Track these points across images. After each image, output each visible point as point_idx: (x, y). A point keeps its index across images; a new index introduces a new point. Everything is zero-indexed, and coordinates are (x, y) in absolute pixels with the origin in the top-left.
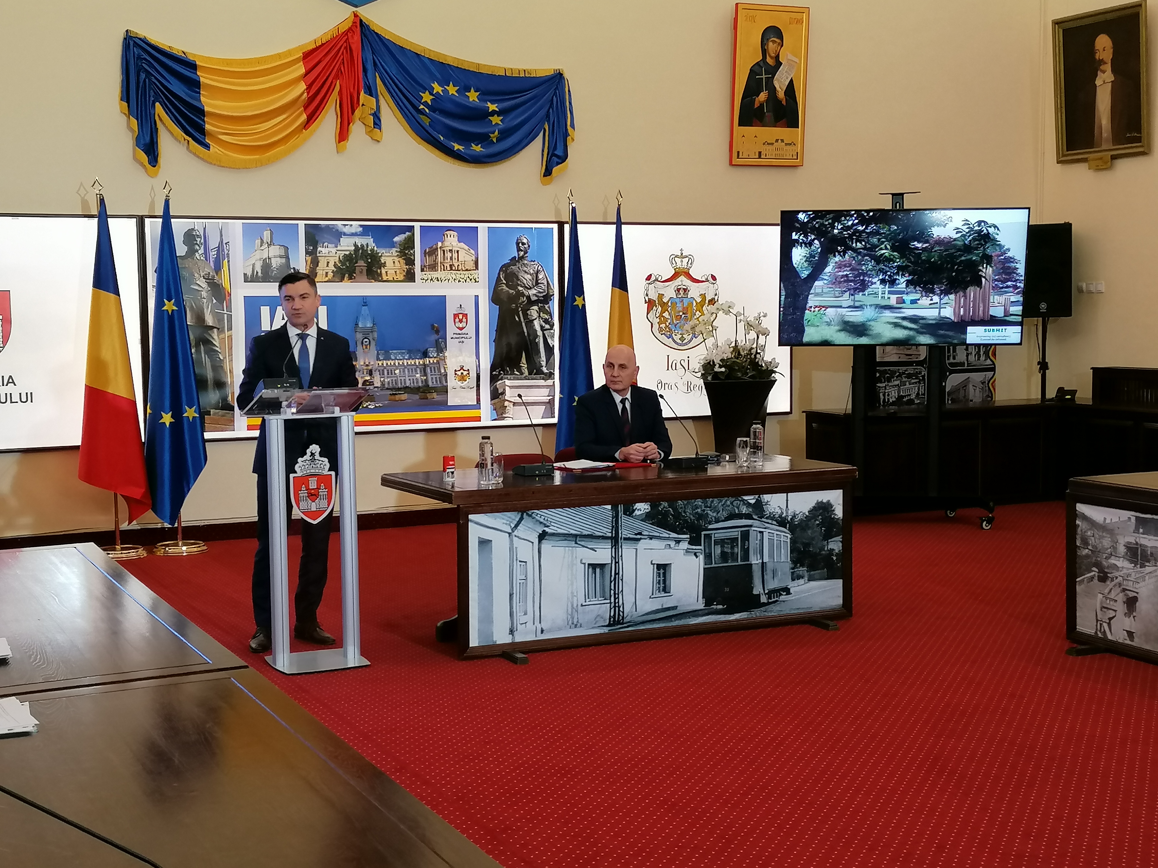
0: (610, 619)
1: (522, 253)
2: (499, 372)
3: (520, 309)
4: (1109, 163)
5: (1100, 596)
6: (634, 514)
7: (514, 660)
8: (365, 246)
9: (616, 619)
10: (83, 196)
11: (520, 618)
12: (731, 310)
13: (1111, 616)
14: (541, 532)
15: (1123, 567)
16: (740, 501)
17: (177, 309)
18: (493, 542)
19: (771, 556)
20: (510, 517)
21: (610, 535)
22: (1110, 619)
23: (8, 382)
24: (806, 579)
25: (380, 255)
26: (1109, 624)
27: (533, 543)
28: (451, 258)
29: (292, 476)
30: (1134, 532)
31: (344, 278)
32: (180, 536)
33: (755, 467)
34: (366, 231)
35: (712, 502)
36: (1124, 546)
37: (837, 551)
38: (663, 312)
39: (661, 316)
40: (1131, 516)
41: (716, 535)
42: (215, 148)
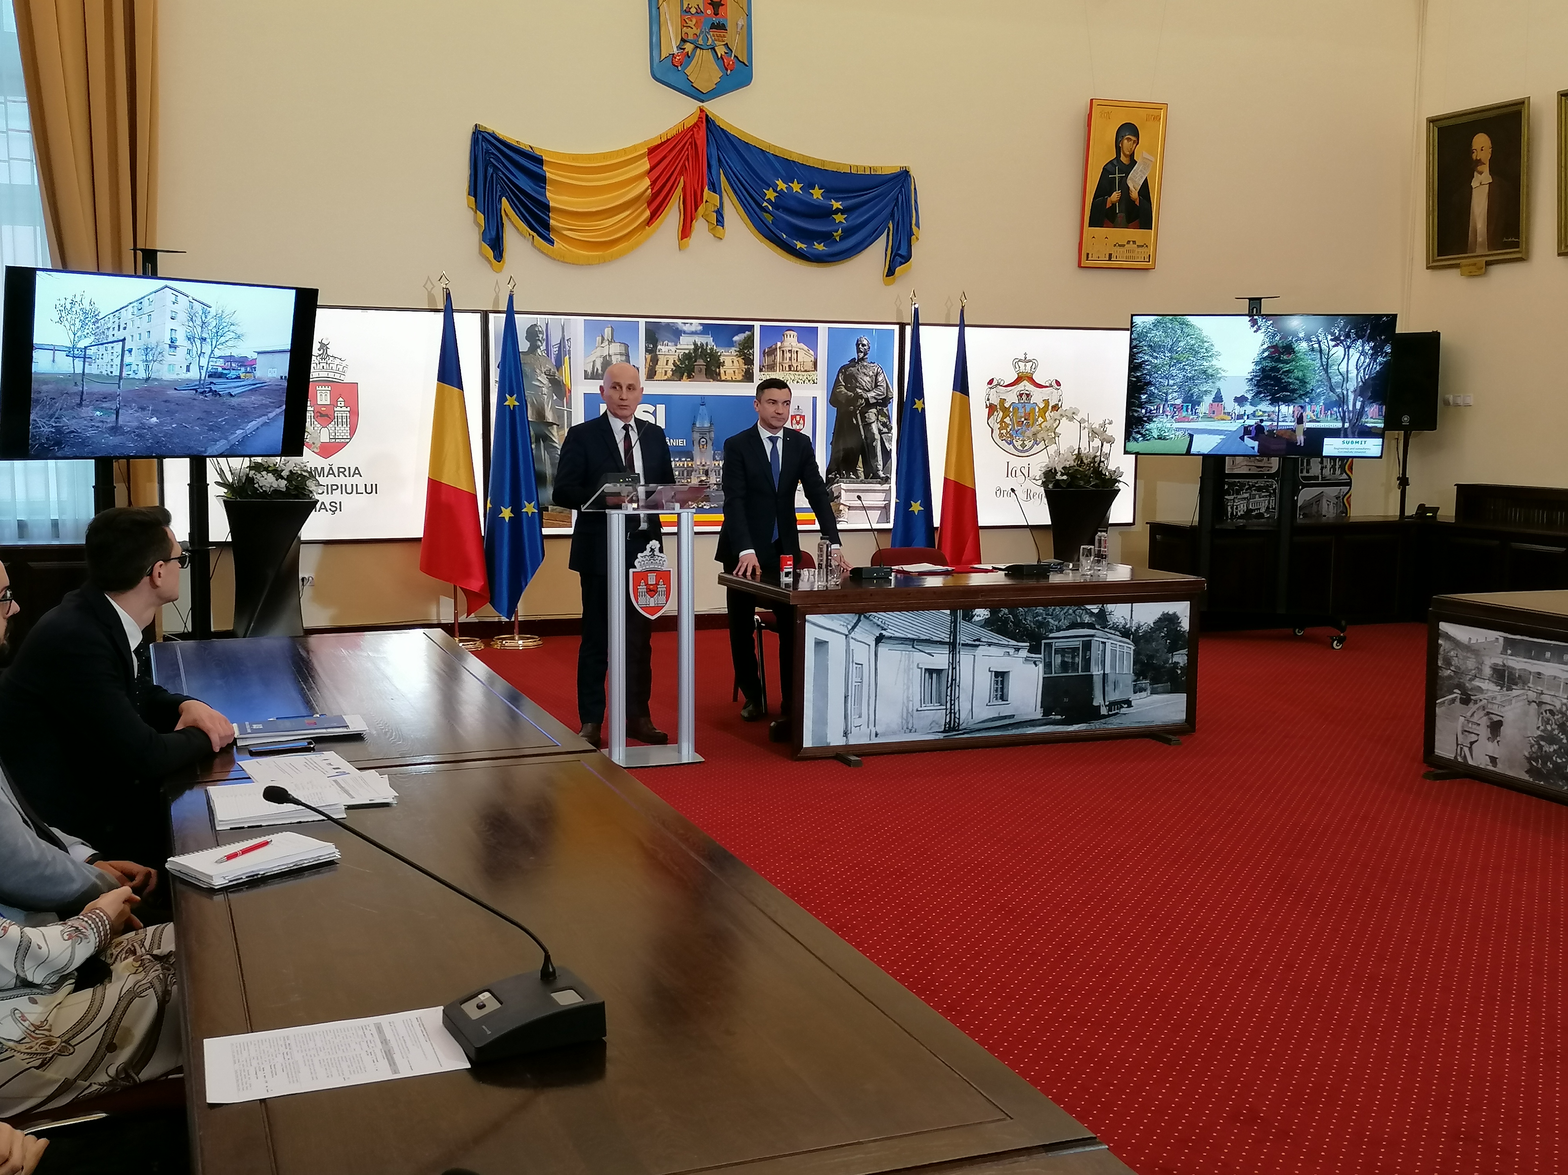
0: (945, 725)
1: (862, 355)
2: (835, 475)
3: (858, 412)
4: (1484, 269)
5: (1462, 719)
6: (973, 620)
7: (848, 763)
8: (705, 345)
9: (952, 726)
10: (429, 290)
11: (854, 721)
12: (1075, 417)
13: (1473, 740)
14: (878, 635)
15: (1487, 690)
16: (1083, 610)
17: (518, 404)
18: (829, 643)
19: (1113, 667)
20: (847, 619)
21: (948, 640)
22: (1472, 743)
23: (354, 474)
24: (1149, 692)
25: (719, 354)
26: (1470, 749)
27: (869, 645)
28: (790, 359)
29: (631, 571)
30: (1502, 654)
31: (683, 377)
32: (516, 630)
33: (1099, 576)
34: (707, 329)
35: (1054, 610)
36: (1491, 667)
37: (1182, 665)
38: (1004, 417)
39: (1002, 421)
40: (1499, 637)
41: (1057, 644)
42: (558, 244)
